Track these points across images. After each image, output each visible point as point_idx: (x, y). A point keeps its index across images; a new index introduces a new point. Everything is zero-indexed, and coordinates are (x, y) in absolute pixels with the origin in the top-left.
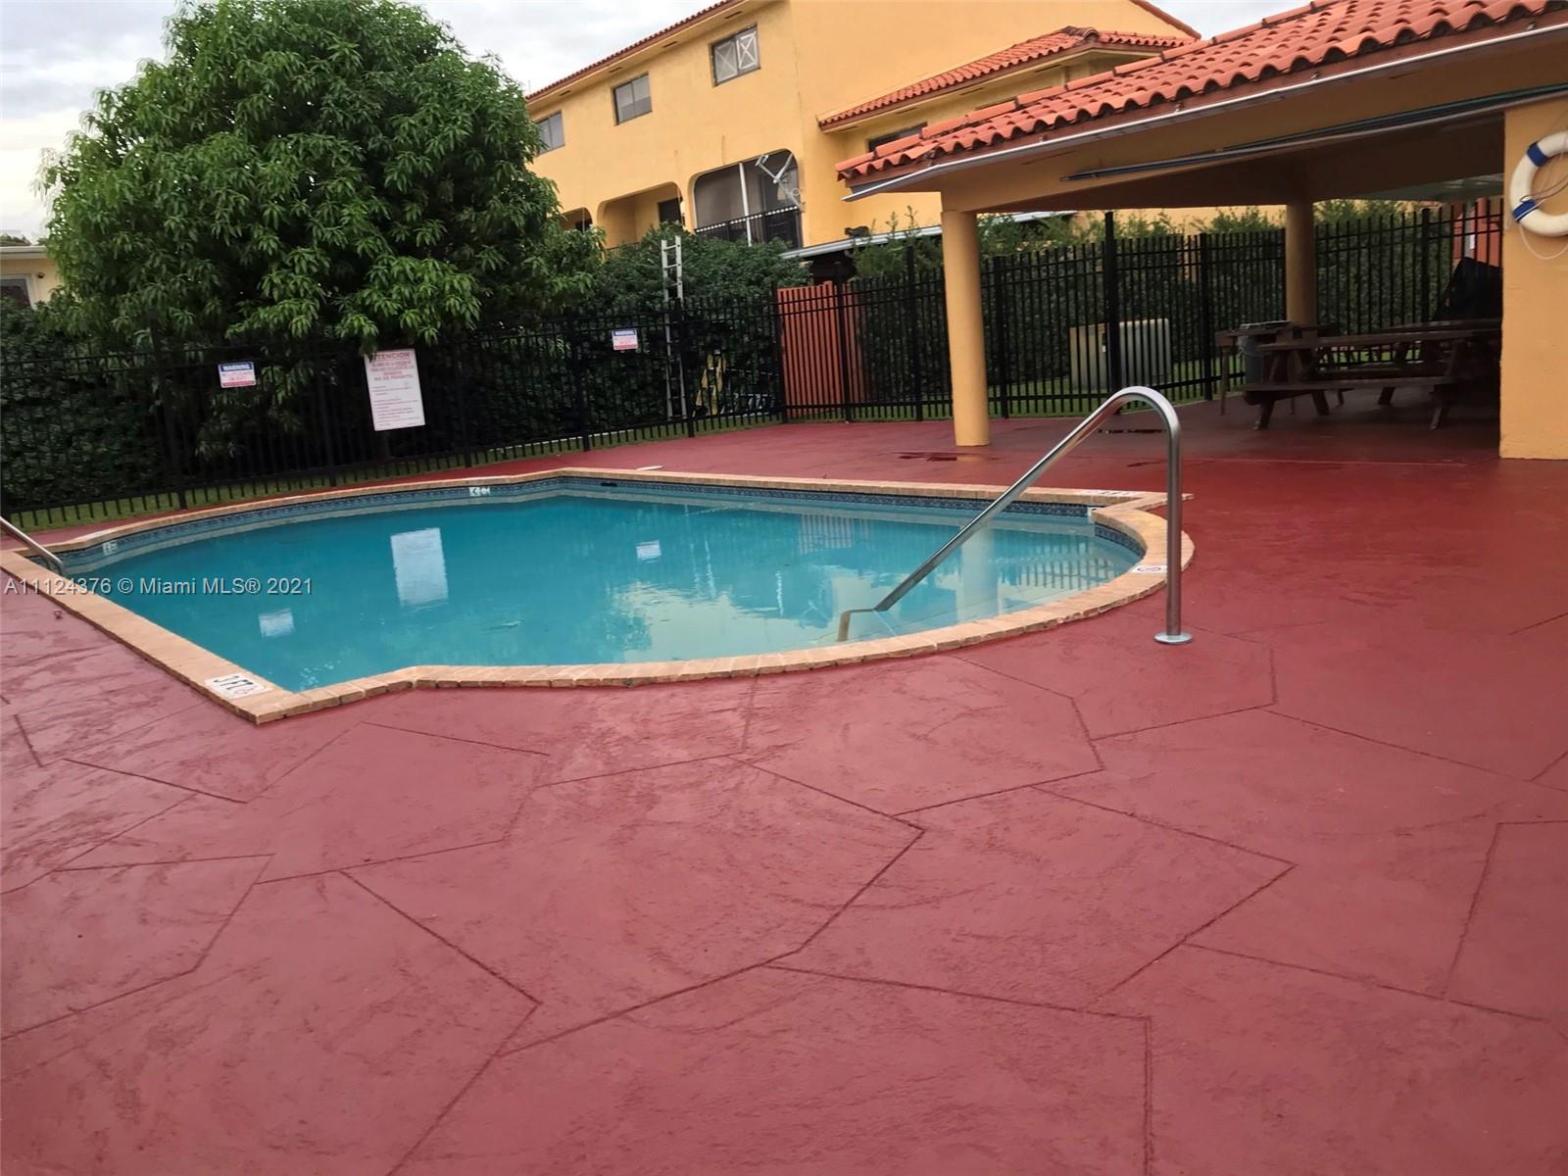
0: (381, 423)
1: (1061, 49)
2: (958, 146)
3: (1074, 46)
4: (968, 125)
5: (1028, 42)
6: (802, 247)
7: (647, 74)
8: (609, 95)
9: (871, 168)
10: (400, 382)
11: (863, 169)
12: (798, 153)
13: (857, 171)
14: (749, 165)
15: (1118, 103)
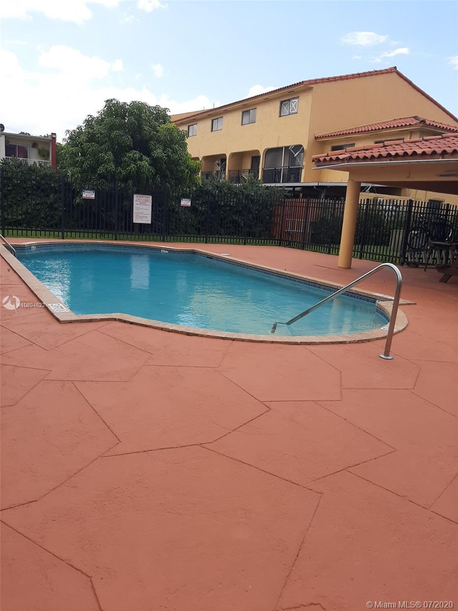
0: (136, 220)
1: (410, 124)
2: (358, 157)
3: (415, 124)
4: (364, 150)
5: (400, 119)
6: (300, 182)
7: (256, 108)
8: (241, 113)
9: (325, 159)
10: (145, 207)
11: (322, 159)
12: (305, 147)
13: (319, 160)
14: (287, 148)
15: (419, 151)
